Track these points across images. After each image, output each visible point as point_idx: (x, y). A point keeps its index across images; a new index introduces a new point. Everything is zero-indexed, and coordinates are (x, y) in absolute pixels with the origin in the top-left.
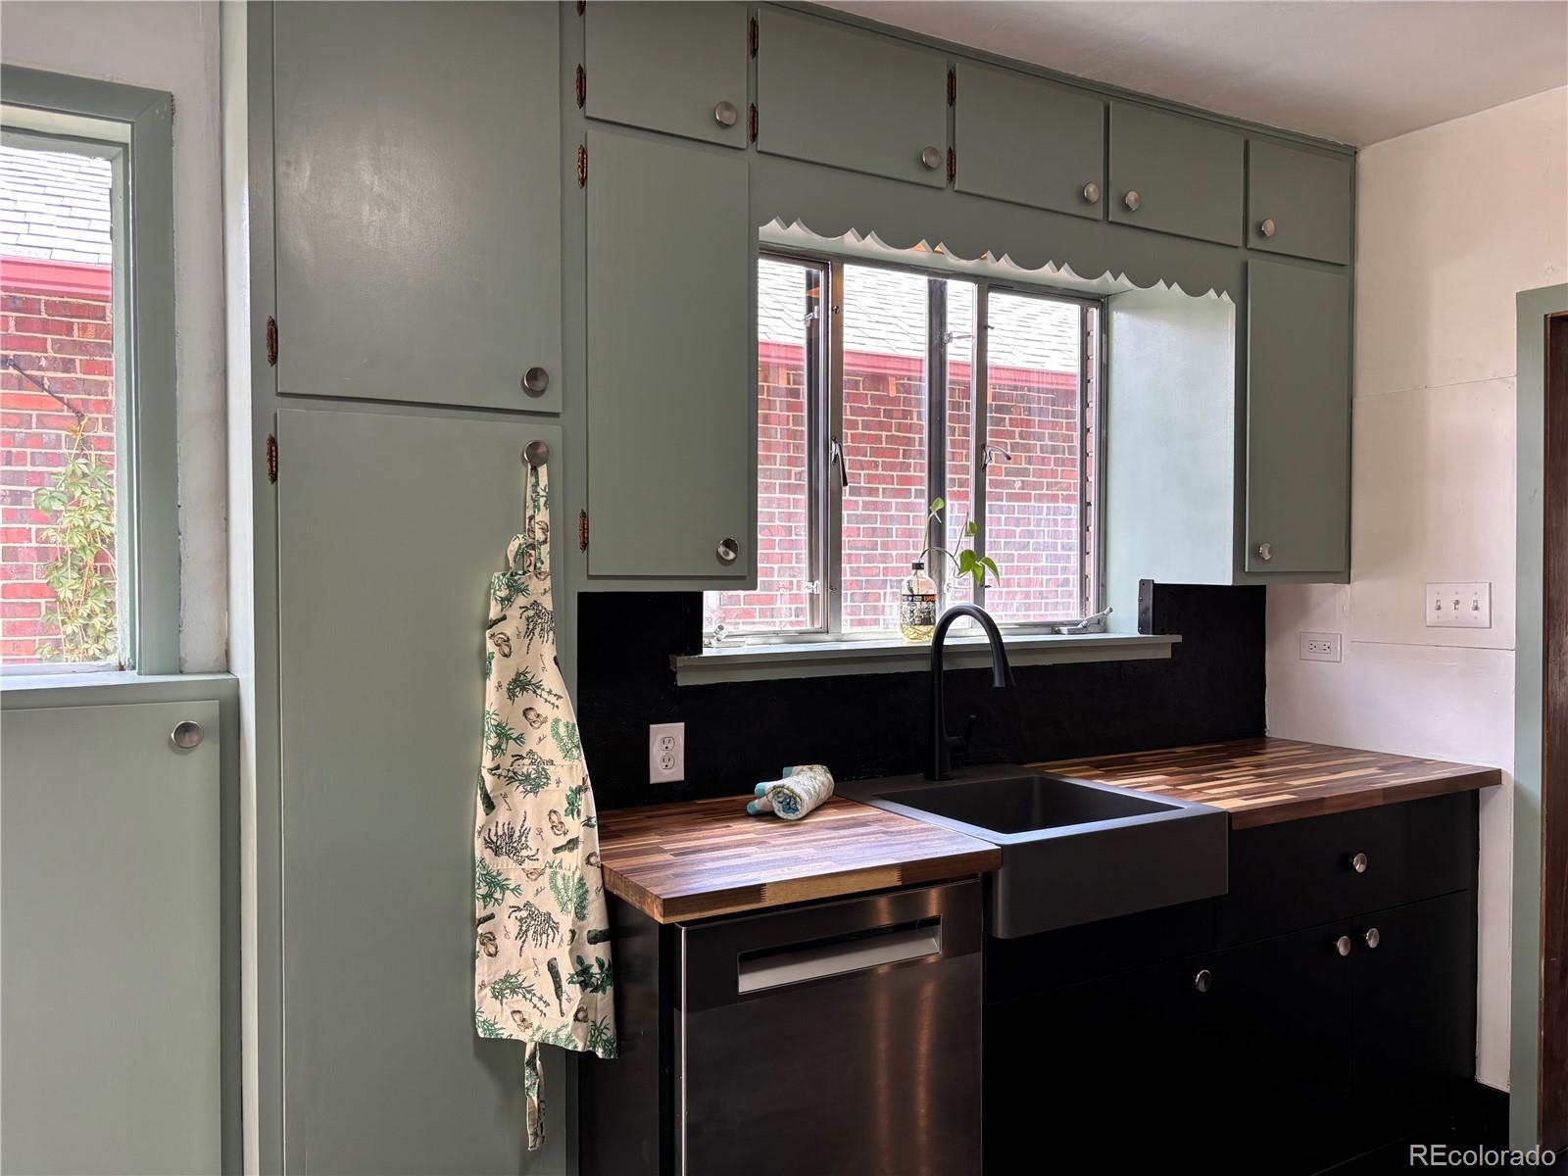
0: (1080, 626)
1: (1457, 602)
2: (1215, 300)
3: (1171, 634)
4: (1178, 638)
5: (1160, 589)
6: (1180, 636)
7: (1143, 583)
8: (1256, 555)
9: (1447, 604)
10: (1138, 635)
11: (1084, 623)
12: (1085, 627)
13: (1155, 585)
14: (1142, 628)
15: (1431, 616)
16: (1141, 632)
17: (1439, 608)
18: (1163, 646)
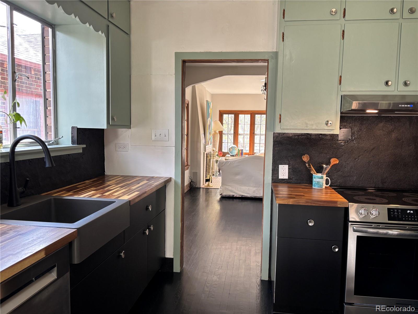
0: (51, 142)
1: (160, 135)
2: (101, 35)
3: (82, 144)
4: (85, 146)
5: (79, 130)
6: (85, 145)
7: (73, 128)
8: (113, 119)
9: (158, 135)
10: (72, 145)
11: (53, 141)
12: (53, 143)
13: (78, 128)
14: (73, 142)
15: (153, 137)
16: (72, 144)
17: (156, 136)
18: (79, 149)
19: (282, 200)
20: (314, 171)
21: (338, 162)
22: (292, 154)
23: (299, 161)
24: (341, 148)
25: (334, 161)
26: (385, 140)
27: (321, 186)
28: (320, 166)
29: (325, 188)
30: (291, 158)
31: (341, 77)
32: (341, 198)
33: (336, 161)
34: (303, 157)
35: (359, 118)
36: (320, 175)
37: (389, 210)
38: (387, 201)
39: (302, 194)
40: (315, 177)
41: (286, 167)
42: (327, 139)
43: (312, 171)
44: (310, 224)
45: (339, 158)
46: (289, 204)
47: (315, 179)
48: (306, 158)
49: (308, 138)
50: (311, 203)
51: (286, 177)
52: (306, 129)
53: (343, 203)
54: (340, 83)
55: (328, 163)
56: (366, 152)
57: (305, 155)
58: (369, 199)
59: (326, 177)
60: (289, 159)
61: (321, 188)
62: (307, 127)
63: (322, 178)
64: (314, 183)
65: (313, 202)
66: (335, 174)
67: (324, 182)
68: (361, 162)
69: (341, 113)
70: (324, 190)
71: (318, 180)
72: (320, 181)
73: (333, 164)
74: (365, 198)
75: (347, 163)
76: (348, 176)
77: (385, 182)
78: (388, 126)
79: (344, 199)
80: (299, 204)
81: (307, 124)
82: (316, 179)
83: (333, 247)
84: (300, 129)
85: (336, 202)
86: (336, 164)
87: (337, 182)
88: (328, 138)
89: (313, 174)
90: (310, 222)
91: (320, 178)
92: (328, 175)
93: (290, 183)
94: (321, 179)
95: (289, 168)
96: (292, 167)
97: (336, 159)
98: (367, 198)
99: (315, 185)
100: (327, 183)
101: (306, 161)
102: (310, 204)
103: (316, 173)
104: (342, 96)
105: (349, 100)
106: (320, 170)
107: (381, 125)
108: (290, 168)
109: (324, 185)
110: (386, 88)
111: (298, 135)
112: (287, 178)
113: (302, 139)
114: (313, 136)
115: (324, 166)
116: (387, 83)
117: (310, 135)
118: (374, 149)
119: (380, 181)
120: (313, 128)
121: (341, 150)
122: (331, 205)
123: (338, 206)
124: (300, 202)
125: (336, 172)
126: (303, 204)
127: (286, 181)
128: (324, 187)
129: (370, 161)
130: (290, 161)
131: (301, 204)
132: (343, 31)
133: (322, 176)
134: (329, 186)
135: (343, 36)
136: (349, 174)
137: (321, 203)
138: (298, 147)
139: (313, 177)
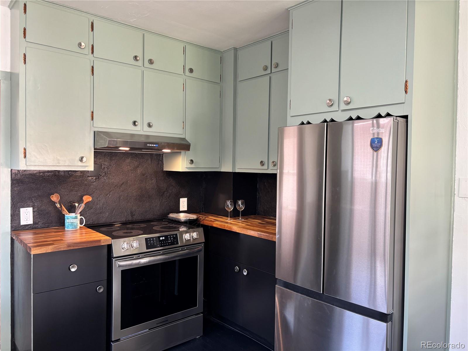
19: (39, 249)
20: (65, 212)
21: (91, 199)
22: (37, 194)
23: (46, 201)
24: (92, 185)
25: (87, 199)
26: (132, 174)
27: (75, 227)
28: (71, 206)
29: (80, 228)
30: (36, 199)
31: (93, 112)
32: (102, 236)
33: (89, 198)
34: (52, 197)
35: (109, 154)
36: (73, 215)
37: (146, 239)
38: (142, 232)
39: (59, 238)
40: (68, 218)
41: (30, 210)
42: (78, 176)
43: (64, 212)
44: (73, 270)
45: (91, 194)
46: (47, 252)
47: (68, 220)
48: (55, 198)
49: (55, 175)
50: (73, 246)
51: (30, 221)
52: (58, 166)
53: (106, 240)
54: (92, 119)
55: (80, 201)
56: (116, 187)
57: (54, 195)
58: (126, 233)
59: (80, 216)
60: (33, 200)
61: (76, 228)
62: (59, 163)
63: (76, 218)
64: (67, 225)
65: (76, 245)
66: (87, 212)
67: (79, 222)
68: (112, 197)
69: (95, 149)
70: (79, 231)
71: (72, 221)
72: (74, 221)
73: (86, 202)
74: (123, 232)
75: (99, 199)
76: (101, 213)
77: (134, 215)
78: (134, 162)
79: (105, 236)
80: (60, 250)
81: (59, 160)
82: (70, 220)
83: (98, 288)
84: (50, 166)
85: (99, 241)
86: (90, 201)
87: (90, 220)
88: (79, 174)
89: (65, 215)
90: (73, 267)
91: (74, 218)
92: (81, 214)
93: (35, 228)
94: (75, 220)
95: (33, 211)
96: (38, 209)
97: (88, 196)
98: (124, 232)
99: (68, 227)
100: (81, 223)
101: (55, 201)
102: (72, 248)
103: (68, 213)
104: (94, 132)
105: (104, 137)
106: (72, 209)
107: (128, 161)
108: (35, 211)
109: (79, 225)
110: (134, 128)
111: (44, 172)
112: (32, 223)
113: (48, 176)
114: (62, 173)
115: (77, 205)
116: (134, 123)
117: (59, 171)
118: (123, 184)
119: (130, 215)
120: (66, 165)
121: (92, 186)
122: (94, 244)
123: (102, 244)
124: (60, 248)
125: (88, 210)
126: (65, 249)
127: (30, 227)
128: (78, 227)
129: (120, 196)
130: (34, 202)
131: (62, 249)
132: (93, 67)
133: (76, 216)
134: (84, 226)
135: (93, 72)
136: (101, 210)
137: (84, 245)
138: (44, 185)
139: (66, 217)
